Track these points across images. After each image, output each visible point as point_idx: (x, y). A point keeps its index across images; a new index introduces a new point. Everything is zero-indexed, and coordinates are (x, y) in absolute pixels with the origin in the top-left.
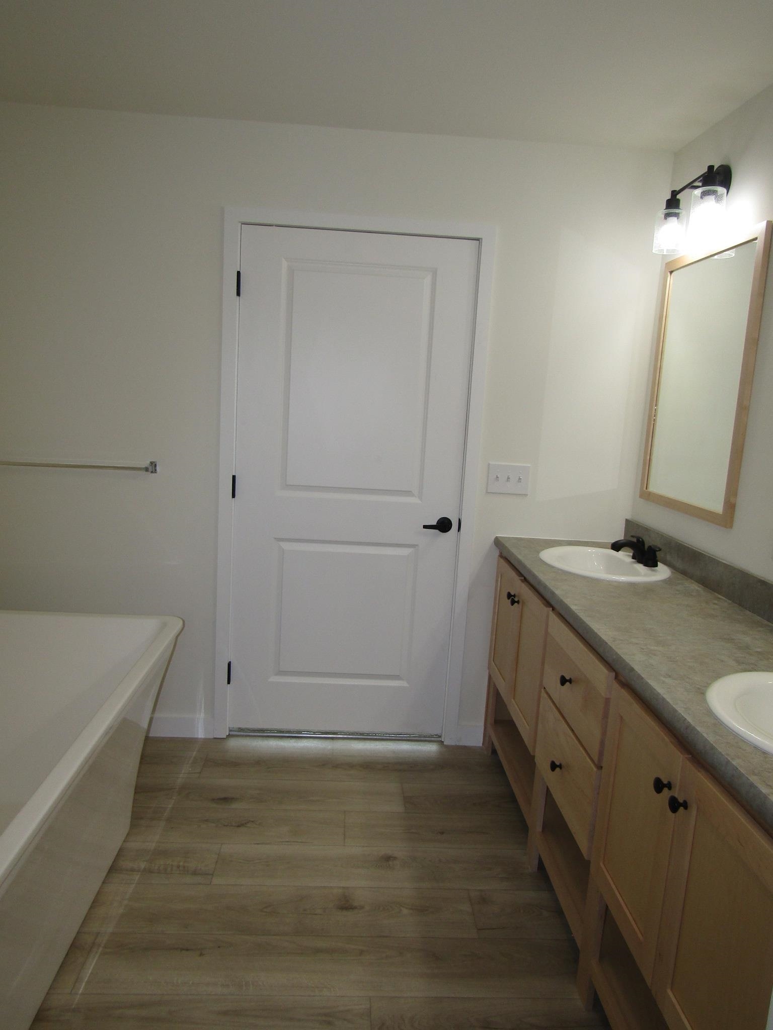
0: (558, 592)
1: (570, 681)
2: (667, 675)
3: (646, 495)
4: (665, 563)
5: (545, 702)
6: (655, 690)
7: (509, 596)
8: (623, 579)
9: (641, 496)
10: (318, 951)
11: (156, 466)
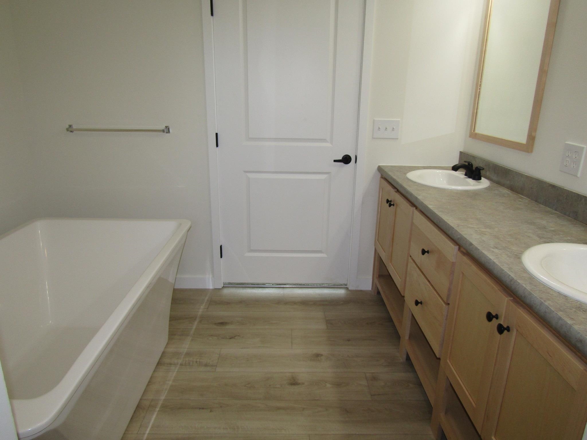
0: (419, 197)
1: (428, 252)
2: (495, 247)
3: (474, 135)
4: (486, 177)
5: (411, 265)
6: (488, 257)
7: (388, 201)
8: (460, 188)
9: (470, 136)
10: (279, 408)
11: (169, 129)
